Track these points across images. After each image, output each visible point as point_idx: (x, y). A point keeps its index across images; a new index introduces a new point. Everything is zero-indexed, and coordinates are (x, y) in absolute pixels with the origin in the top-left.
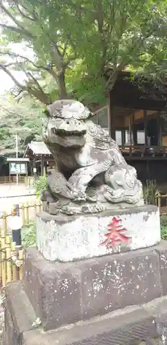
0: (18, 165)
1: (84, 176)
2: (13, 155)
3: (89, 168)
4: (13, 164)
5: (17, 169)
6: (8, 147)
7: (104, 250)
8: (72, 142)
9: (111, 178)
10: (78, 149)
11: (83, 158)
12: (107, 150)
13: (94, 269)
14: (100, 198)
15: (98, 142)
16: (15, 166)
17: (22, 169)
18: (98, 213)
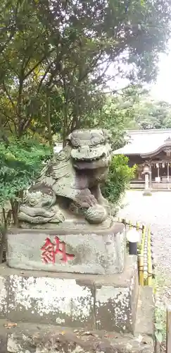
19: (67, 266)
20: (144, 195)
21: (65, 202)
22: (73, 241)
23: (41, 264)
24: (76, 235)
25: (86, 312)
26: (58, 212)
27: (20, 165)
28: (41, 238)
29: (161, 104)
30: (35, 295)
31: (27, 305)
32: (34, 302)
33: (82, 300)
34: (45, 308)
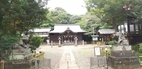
0: (95, 38)
1: (119, 41)
2: (92, 34)
3: (120, 40)
4: (93, 38)
5: (95, 39)
6: (90, 31)
7: (122, 50)
8: (117, 37)
9: (123, 41)
10: (118, 38)
11: (119, 39)
12: (122, 37)
13: (121, 52)
14: (121, 44)
15: (121, 37)
16: (94, 38)
17: (96, 39)
18: (122, 45)
19: (21, 54)
20: (59, 47)
21: (21, 45)
22: (22, 50)
23: (18, 54)
24: (23, 49)
25: (23, 58)
26: (20, 47)
27: (14, 40)
28: (18, 50)
29: (68, 15)
30: (16, 57)
31: (15, 59)
32: (16, 58)
33: (23, 57)
34: (18, 59)
